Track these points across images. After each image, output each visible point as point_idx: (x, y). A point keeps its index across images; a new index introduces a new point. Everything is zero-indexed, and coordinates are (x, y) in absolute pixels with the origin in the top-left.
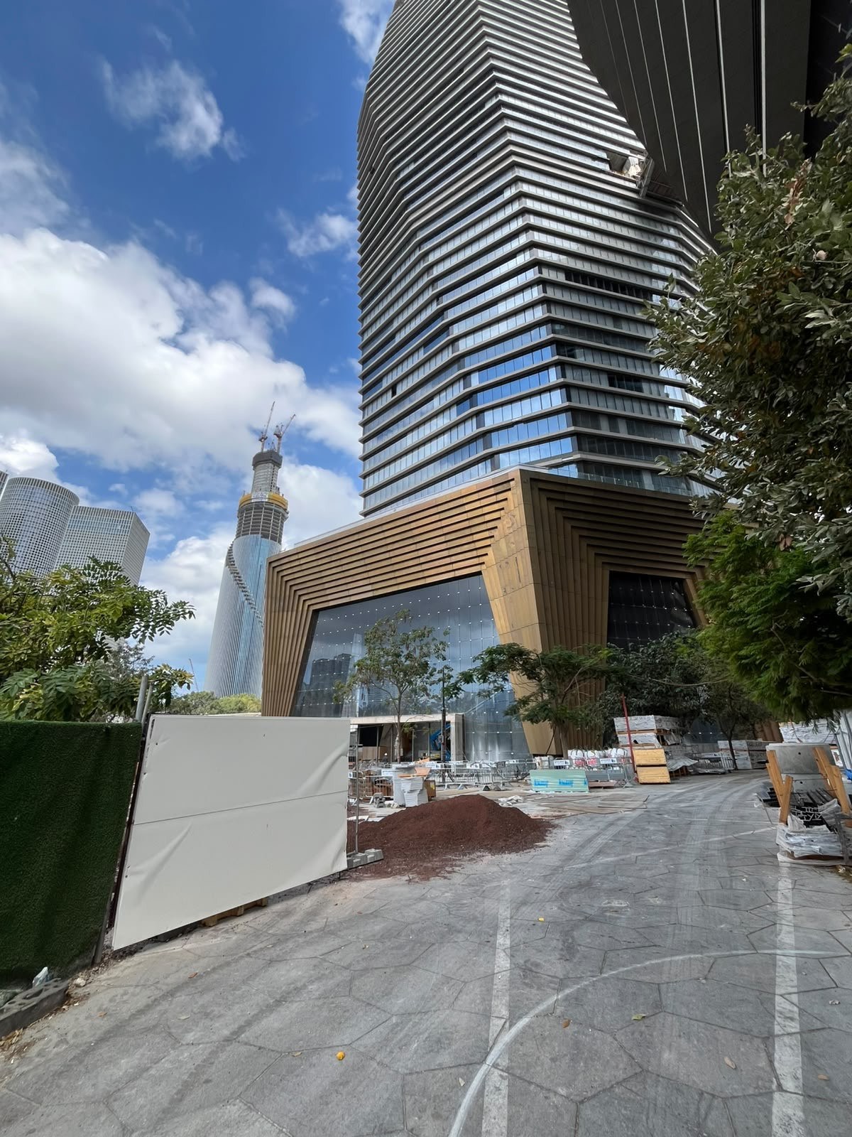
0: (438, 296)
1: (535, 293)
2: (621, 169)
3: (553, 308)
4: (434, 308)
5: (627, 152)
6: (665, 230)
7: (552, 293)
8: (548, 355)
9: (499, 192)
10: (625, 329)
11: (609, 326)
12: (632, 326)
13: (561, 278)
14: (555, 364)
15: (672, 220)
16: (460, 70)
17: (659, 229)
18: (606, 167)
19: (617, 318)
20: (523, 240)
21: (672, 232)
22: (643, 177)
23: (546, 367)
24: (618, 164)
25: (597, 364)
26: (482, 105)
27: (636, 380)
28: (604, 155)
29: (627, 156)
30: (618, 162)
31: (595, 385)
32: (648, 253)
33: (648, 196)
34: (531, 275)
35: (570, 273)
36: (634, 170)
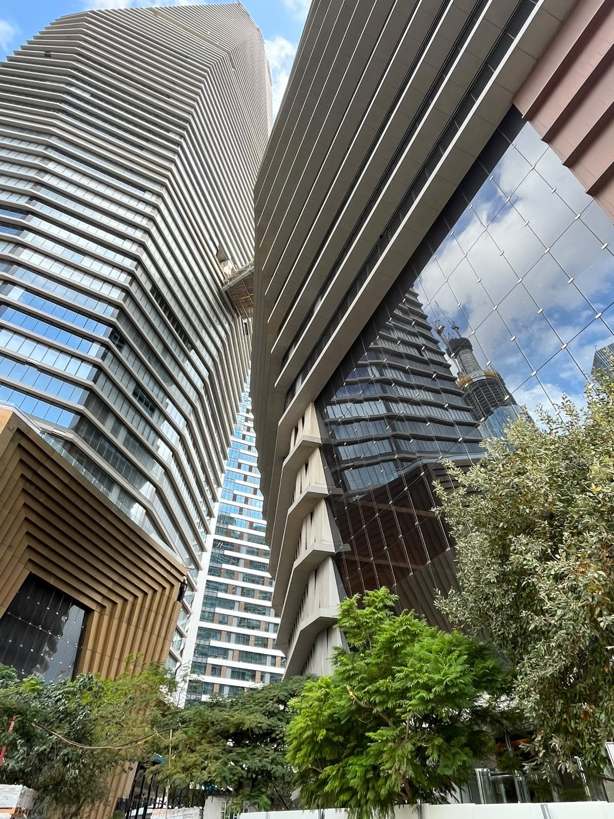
0: (33, 198)
1: (123, 279)
2: (221, 261)
3: (128, 301)
4: (22, 202)
5: (230, 257)
6: (224, 321)
7: (134, 289)
8: (102, 332)
9: (143, 189)
10: (167, 361)
11: (158, 350)
12: (173, 364)
13: (148, 287)
14: (103, 344)
15: (230, 319)
16: (168, 96)
17: (221, 317)
18: (215, 252)
19: (166, 349)
20: (138, 235)
21: (227, 326)
22: (230, 280)
23: (92, 339)
24: (223, 260)
25: (134, 370)
26: (168, 130)
27: (153, 406)
28: (217, 244)
29: (228, 259)
30: (222, 257)
31: (122, 385)
32: (208, 325)
33: (226, 292)
34: (128, 263)
35: (155, 288)
36: (228, 269)
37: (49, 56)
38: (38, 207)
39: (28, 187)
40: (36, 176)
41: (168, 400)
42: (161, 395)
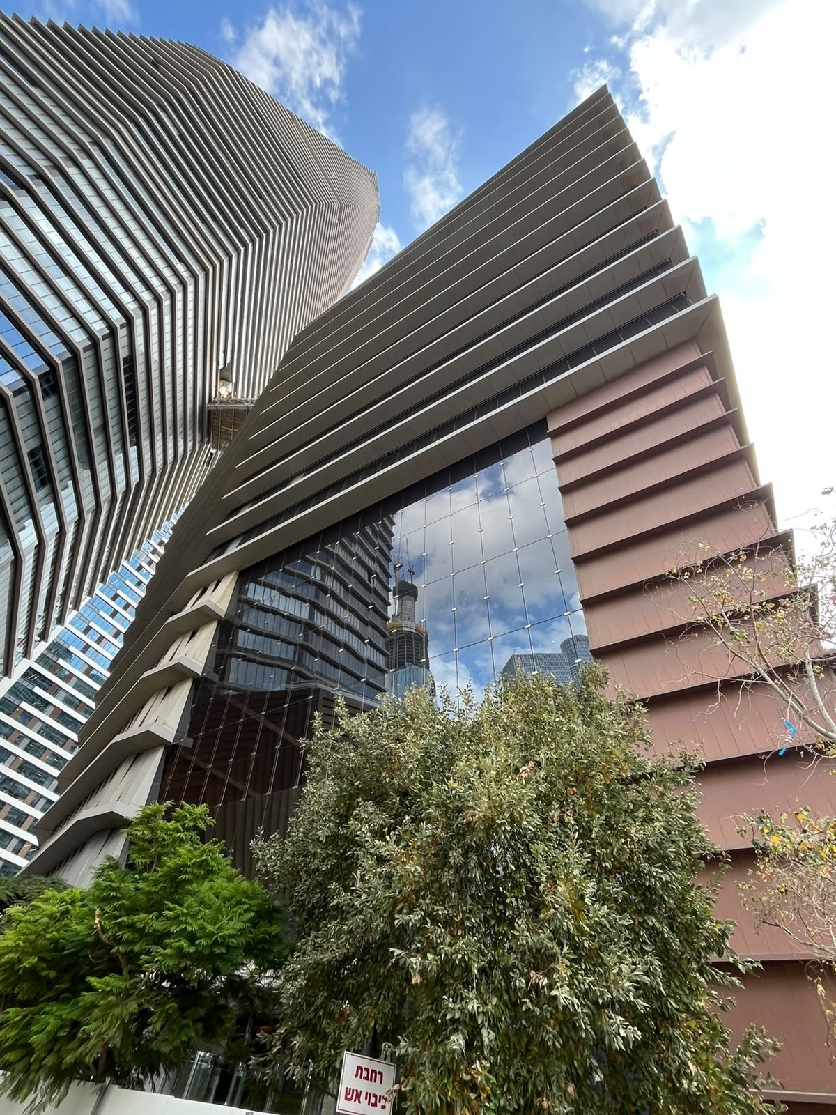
1: (99, 327)
2: (222, 379)
3: (89, 353)
5: (234, 380)
6: (190, 437)
7: (105, 345)
8: (34, 366)
9: (181, 259)
10: (97, 442)
11: (94, 424)
12: (102, 448)
13: (123, 353)
14: (26, 378)
15: (198, 439)
17: (189, 432)
18: (221, 366)
19: (104, 428)
20: (146, 297)
21: (190, 444)
22: (222, 402)
23: (15, 365)
24: (225, 377)
25: (48, 428)
27: (46, 479)
28: (228, 361)
29: (231, 381)
30: (227, 374)
31: (21, 436)
32: (169, 431)
33: (209, 411)
34: (115, 316)
35: (131, 360)
36: (225, 391)
37: (157, 68)
38: (41, 190)
39: (43, 164)
40: (60, 160)
41: (70, 483)
42: (66, 472)
